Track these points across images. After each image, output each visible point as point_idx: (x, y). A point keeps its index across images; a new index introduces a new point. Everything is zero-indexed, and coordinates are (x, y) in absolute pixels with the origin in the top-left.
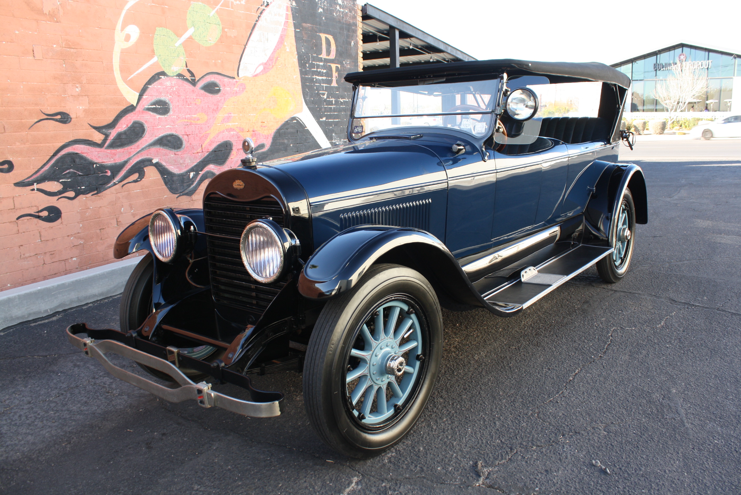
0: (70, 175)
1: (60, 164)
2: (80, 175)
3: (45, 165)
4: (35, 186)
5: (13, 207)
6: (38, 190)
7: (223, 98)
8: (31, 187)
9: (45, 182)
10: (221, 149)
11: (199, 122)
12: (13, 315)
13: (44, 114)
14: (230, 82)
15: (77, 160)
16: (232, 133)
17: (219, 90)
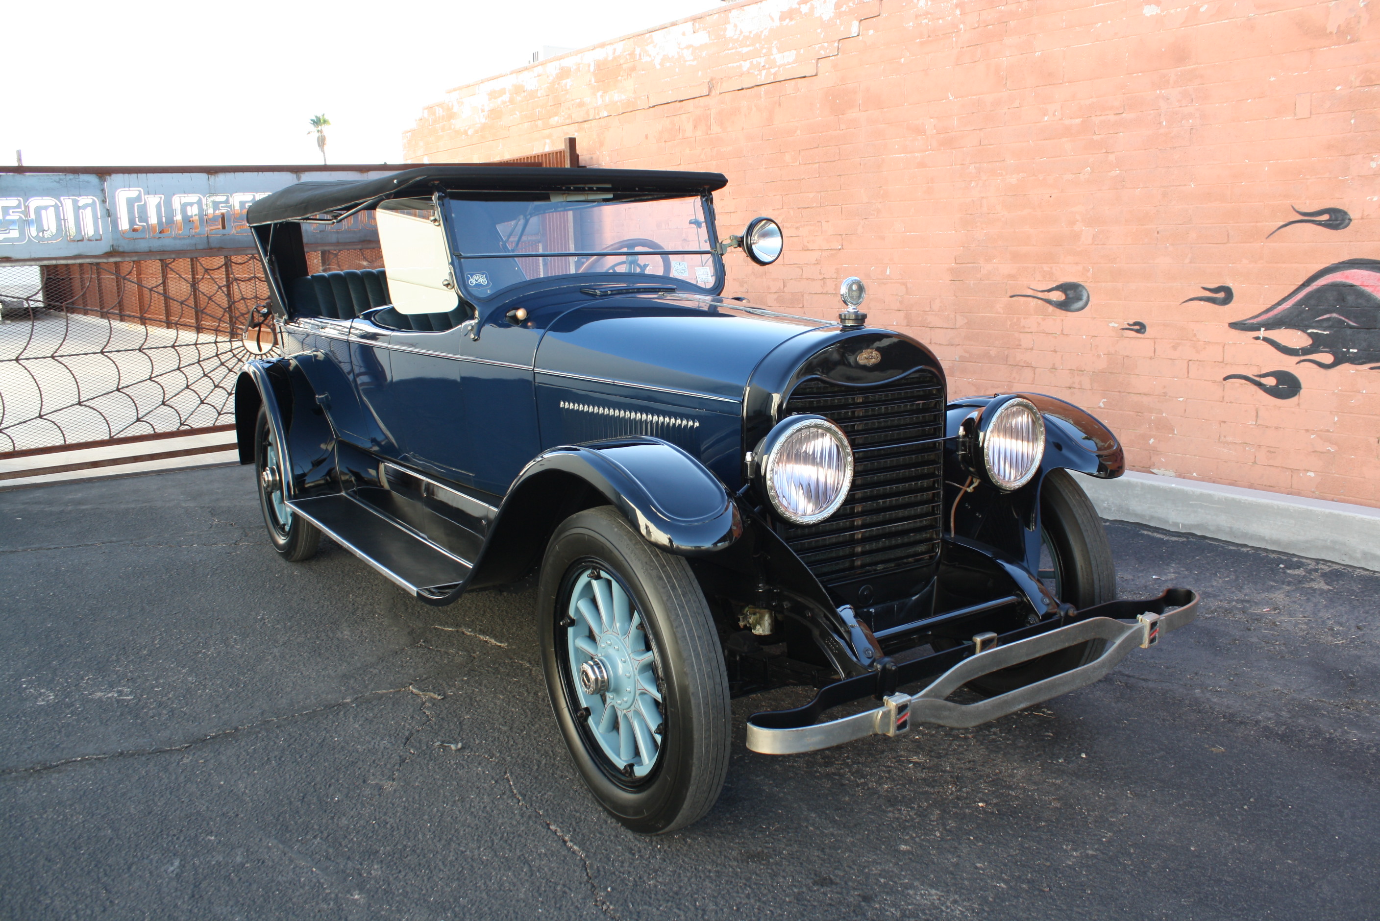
0: (1330, 323)
1: (1313, 302)
2: (1351, 327)
3: (1284, 300)
4: (1262, 333)
5: (1221, 360)
6: (1265, 339)
8: (1255, 334)
9: (1280, 328)
12: (1131, 508)
13: (1298, 212)
15: (1350, 299)
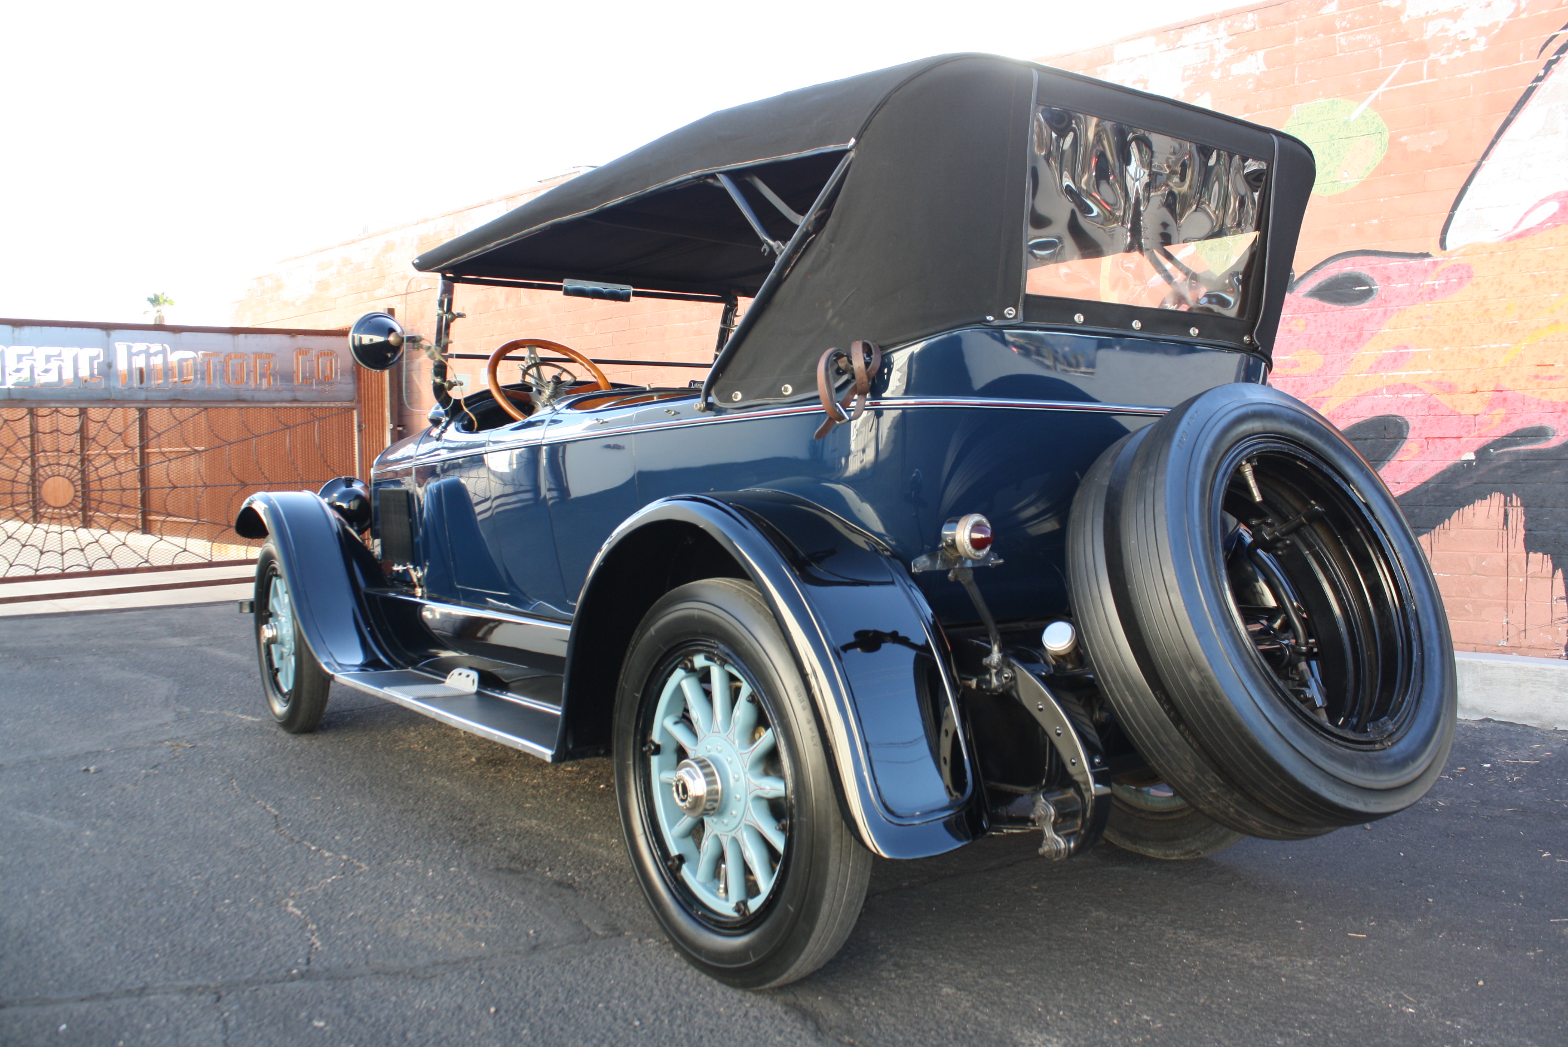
7: (1380, 310)
10: (1362, 436)
11: (1296, 371)
14: (1408, 268)
16: (1410, 396)
17: (1370, 293)
